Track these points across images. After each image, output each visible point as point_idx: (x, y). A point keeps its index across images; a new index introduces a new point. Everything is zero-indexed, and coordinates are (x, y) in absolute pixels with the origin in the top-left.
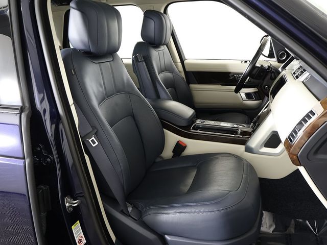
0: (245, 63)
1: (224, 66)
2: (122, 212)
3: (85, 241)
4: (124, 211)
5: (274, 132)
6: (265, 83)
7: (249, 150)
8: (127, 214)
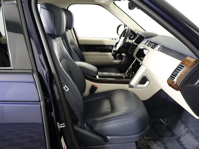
0: (112, 40)
1: (101, 41)
2: (81, 127)
3: (66, 148)
4: (82, 127)
5: (144, 76)
6: (129, 51)
7: (131, 87)
8: (85, 129)
